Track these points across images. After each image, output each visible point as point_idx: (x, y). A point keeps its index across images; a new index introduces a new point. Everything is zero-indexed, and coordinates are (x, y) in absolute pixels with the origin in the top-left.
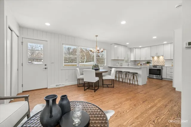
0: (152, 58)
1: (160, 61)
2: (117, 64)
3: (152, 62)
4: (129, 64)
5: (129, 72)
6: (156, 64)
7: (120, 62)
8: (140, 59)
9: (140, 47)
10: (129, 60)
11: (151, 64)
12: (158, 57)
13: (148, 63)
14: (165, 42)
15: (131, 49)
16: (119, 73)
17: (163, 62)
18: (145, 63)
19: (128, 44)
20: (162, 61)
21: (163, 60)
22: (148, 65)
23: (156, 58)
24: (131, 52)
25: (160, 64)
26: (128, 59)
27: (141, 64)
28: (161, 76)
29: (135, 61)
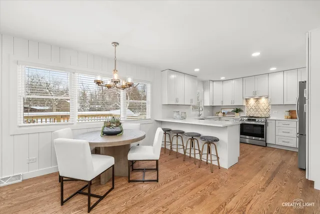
0: (245, 101)
1: (261, 108)
2: (175, 114)
3: (246, 110)
4: (201, 113)
5: (199, 135)
6: (253, 112)
7: (181, 110)
8: (222, 104)
9: (223, 78)
10: (202, 105)
11: (242, 114)
12: (257, 100)
13: (238, 110)
14: (273, 69)
15: (205, 84)
16: (177, 136)
17: (267, 110)
18: (230, 110)
19: (197, 70)
20: (265, 108)
21: (267, 105)
22: (237, 116)
23: (252, 102)
24: (204, 89)
25: (261, 113)
26: (199, 103)
27: (224, 113)
28: (264, 139)
29: (213, 107)
